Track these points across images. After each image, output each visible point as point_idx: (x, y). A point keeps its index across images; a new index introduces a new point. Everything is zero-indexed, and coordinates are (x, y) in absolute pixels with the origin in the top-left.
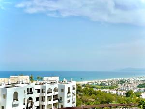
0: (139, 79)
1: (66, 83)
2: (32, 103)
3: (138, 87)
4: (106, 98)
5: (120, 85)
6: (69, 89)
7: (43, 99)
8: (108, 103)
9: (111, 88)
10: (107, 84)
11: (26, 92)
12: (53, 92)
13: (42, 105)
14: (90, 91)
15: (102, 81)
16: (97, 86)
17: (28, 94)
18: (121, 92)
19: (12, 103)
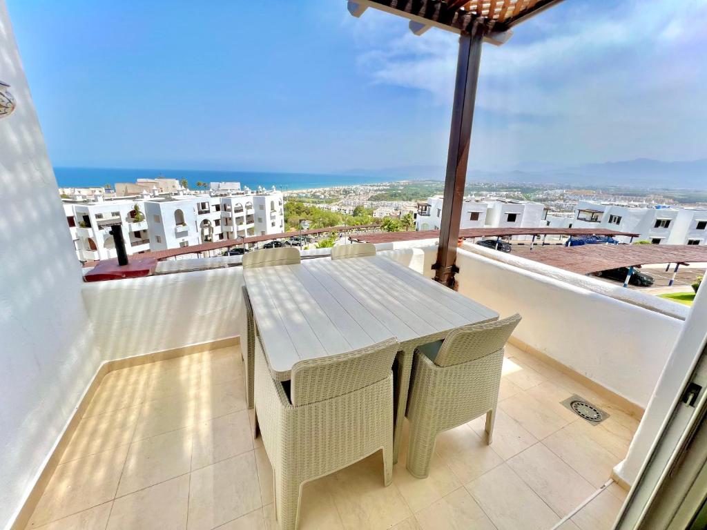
0: (372, 188)
1: (266, 195)
2: (211, 229)
3: (369, 200)
4: (329, 219)
5: (342, 196)
6: (272, 203)
7: (227, 221)
8: (332, 225)
9: (329, 202)
10: (323, 196)
11: (197, 211)
12: (245, 209)
13: (228, 233)
14: (299, 208)
15: (314, 191)
16: (307, 200)
17: (200, 213)
18: (345, 208)
19: (176, 230)
